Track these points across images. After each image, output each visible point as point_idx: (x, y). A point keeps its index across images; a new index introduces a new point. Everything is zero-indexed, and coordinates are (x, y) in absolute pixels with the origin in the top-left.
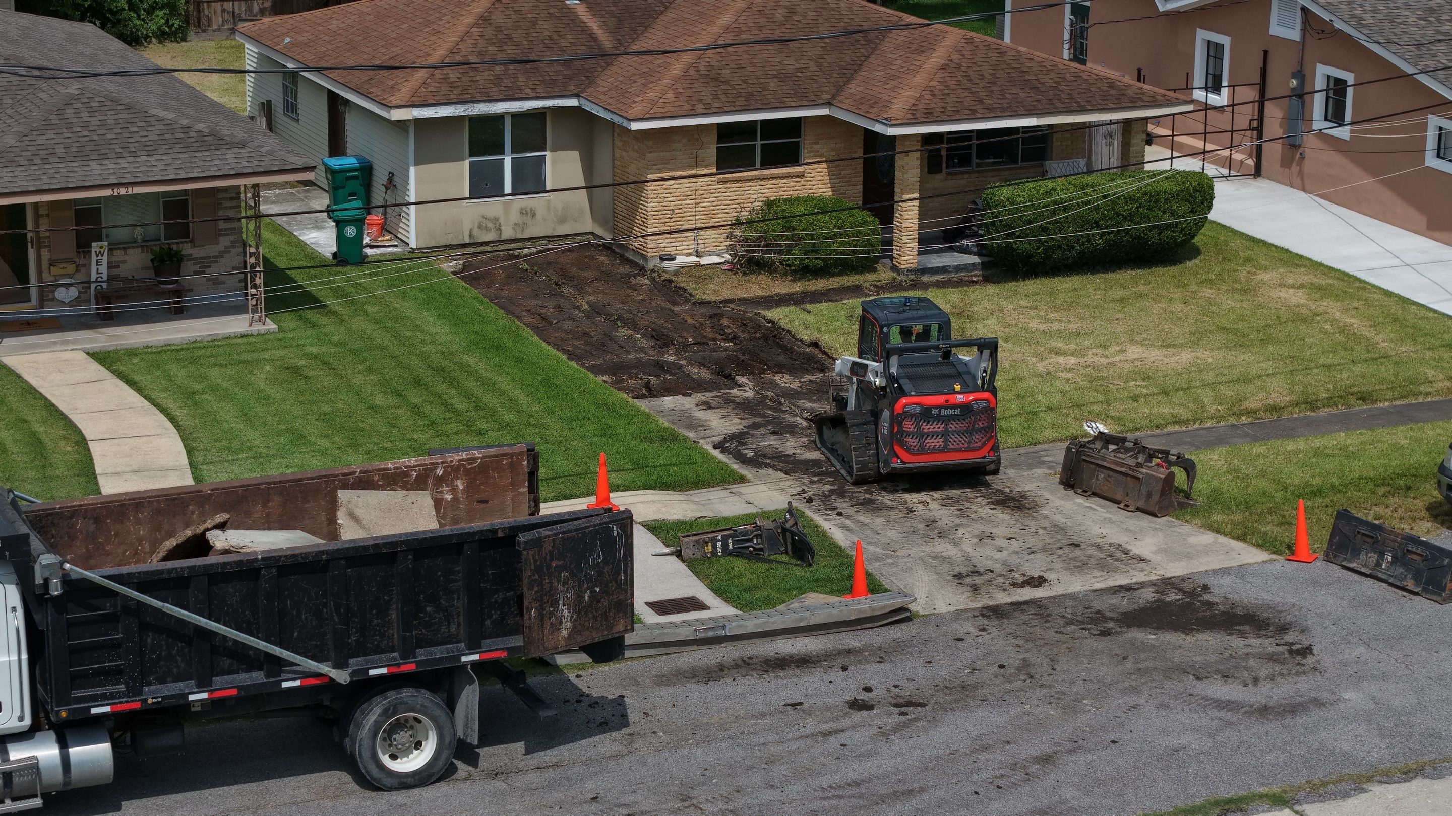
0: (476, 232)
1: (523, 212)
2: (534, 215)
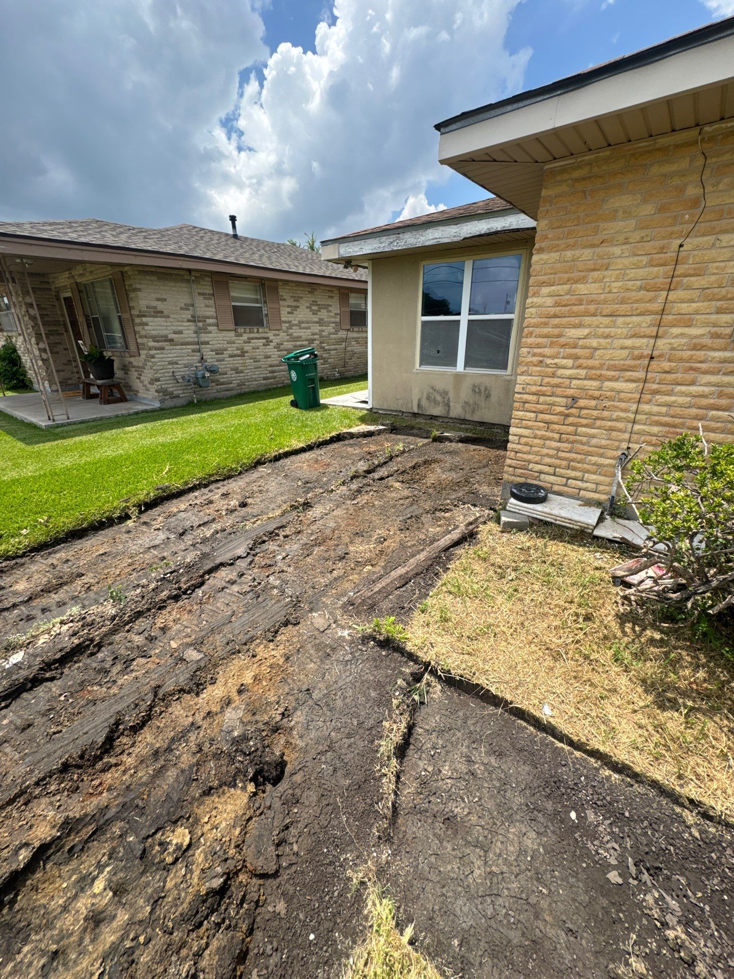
0: (424, 402)
1: (475, 390)
2: (488, 396)
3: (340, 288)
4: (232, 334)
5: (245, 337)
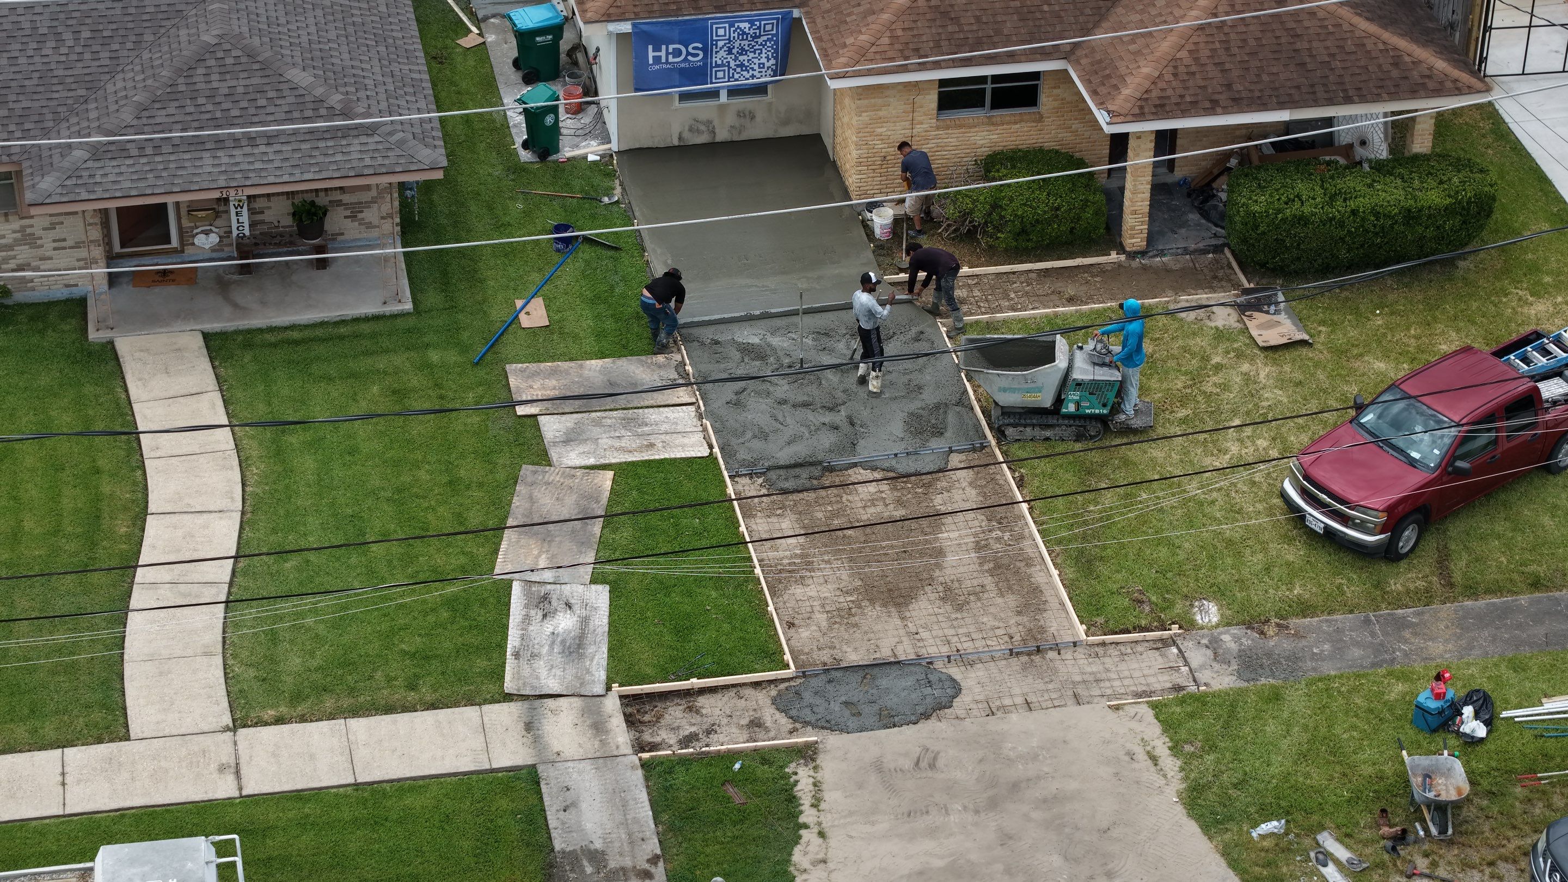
0: (686, 135)
1: (740, 114)
2: (753, 118)
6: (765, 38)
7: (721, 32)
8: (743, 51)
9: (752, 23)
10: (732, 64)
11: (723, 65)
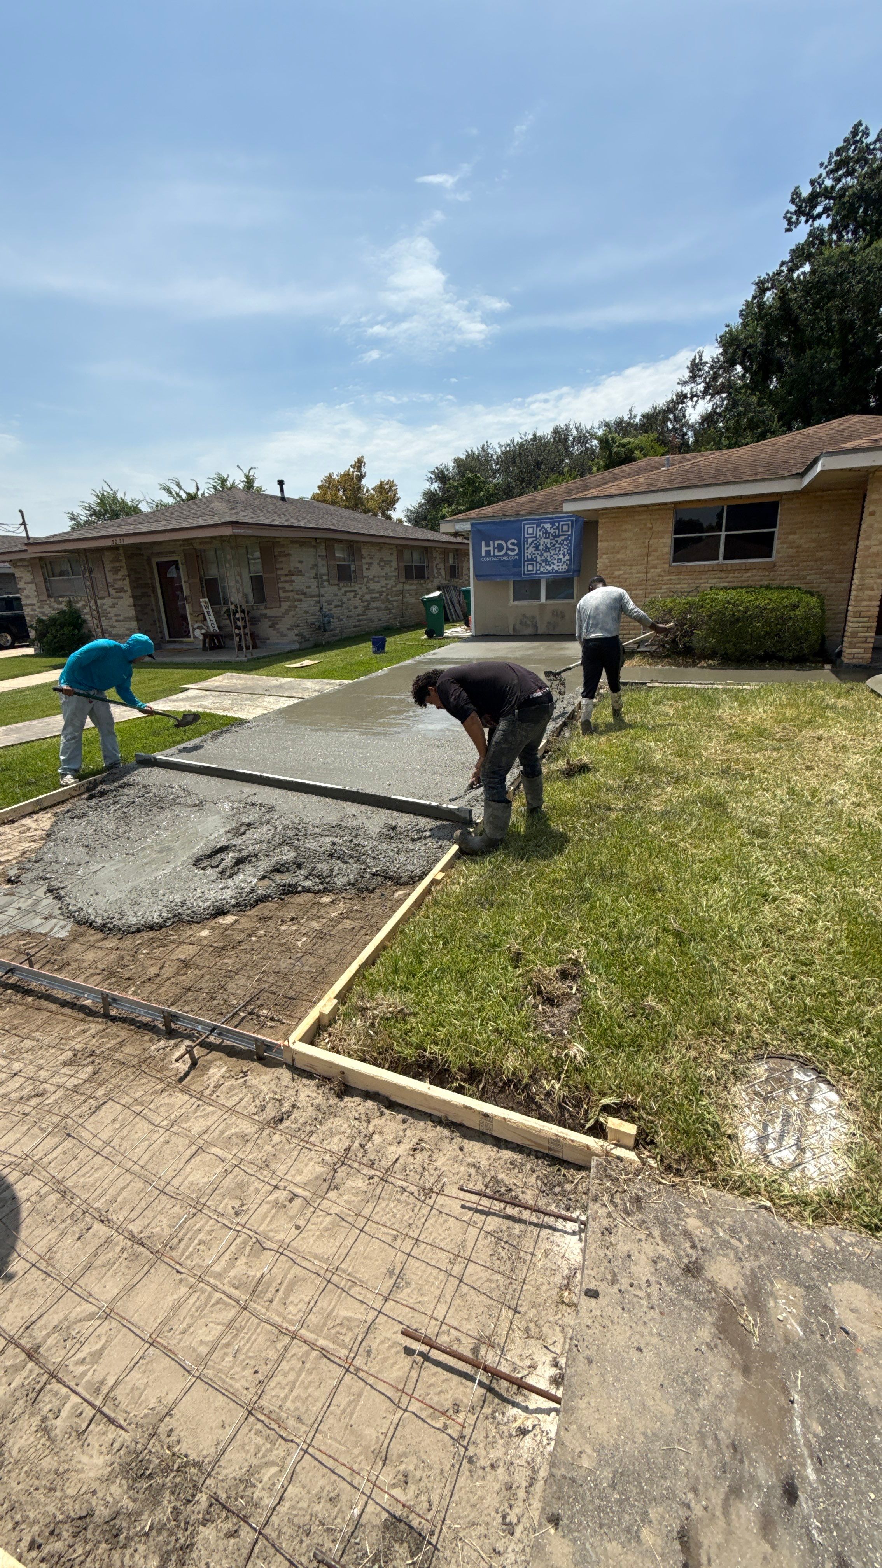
0: (517, 627)
1: (555, 613)
2: (563, 617)
3: (397, 546)
4: (336, 588)
5: (344, 589)
6: (563, 538)
7: (530, 531)
8: (547, 549)
9: (553, 524)
10: (539, 559)
11: (532, 560)
